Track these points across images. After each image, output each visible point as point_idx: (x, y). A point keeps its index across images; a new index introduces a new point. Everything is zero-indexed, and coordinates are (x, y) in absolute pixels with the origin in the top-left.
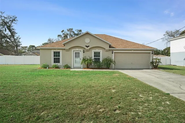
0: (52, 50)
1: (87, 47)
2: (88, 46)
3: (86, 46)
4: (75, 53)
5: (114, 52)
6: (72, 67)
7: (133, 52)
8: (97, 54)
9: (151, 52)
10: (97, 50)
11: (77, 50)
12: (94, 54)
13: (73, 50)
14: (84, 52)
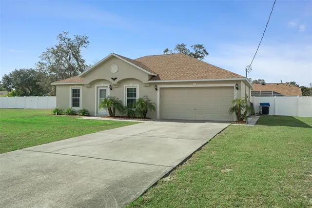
0: (70, 87)
1: (114, 79)
2: (116, 78)
3: (112, 78)
4: (100, 90)
5: (161, 88)
6: (96, 114)
7: (195, 86)
8: (131, 92)
9: (234, 85)
10: (131, 85)
11: (102, 85)
12: (128, 92)
13: (96, 86)
14: (111, 89)
